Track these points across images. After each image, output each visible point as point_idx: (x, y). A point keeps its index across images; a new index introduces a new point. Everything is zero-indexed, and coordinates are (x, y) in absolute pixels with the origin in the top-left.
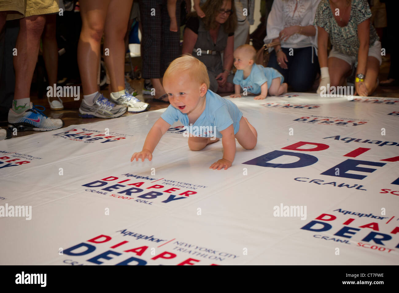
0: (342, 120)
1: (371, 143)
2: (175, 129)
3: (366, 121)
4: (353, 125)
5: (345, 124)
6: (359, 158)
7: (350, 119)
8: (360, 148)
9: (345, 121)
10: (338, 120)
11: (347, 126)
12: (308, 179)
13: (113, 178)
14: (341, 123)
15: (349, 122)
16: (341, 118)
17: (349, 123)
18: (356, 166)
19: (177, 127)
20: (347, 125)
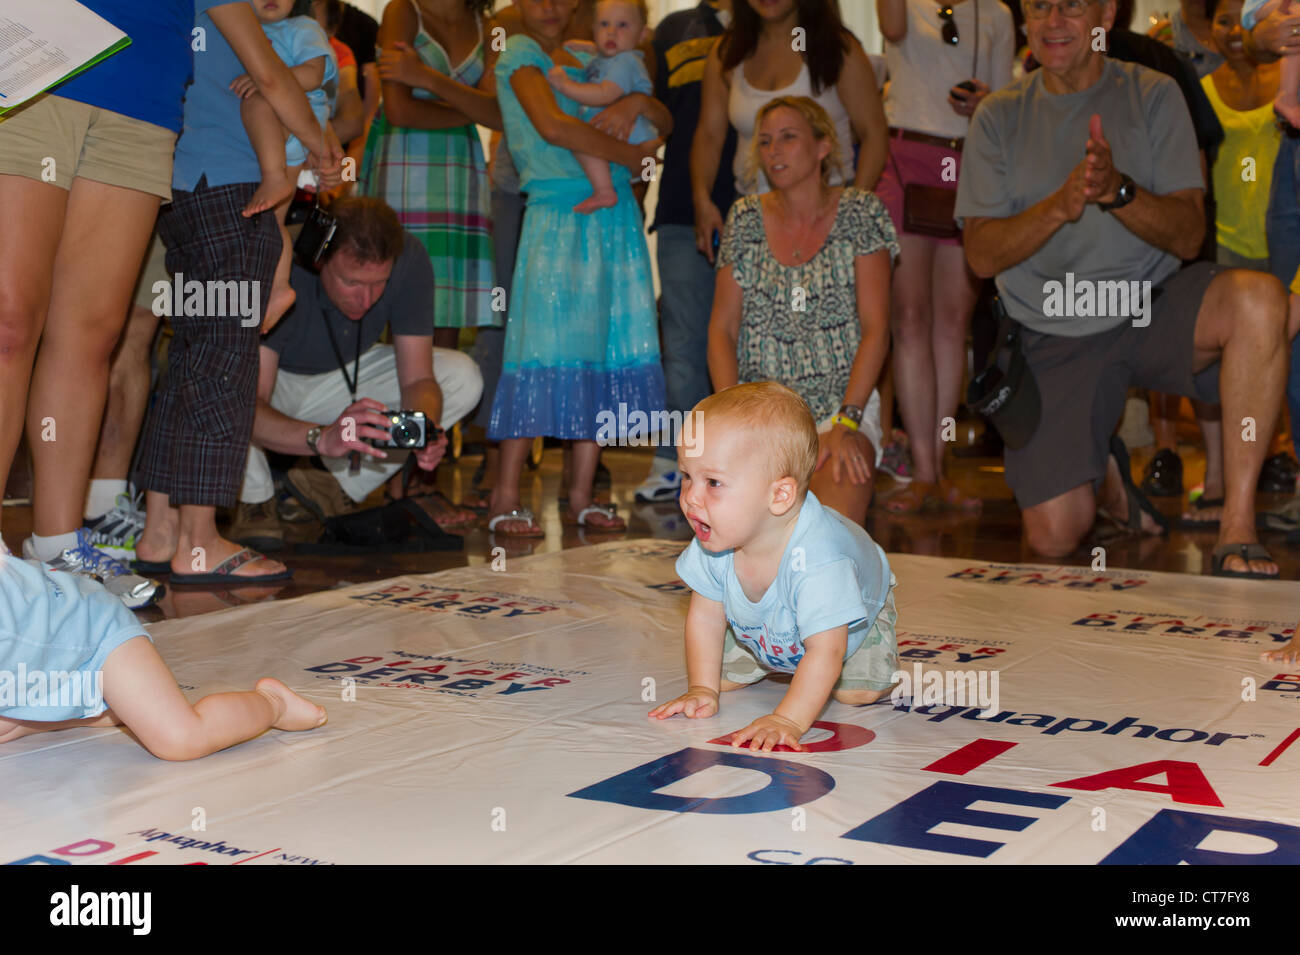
0: (919, 640)
1: (1017, 722)
2: (346, 667)
3: (999, 647)
4: (957, 657)
5: (931, 654)
6: (976, 777)
7: (947, 638)
8: (981, 742)
9: (931, 646)
10: (907, 643)
11: (935, 663)
12: (798, 854)
13: (96, 847)
14: (916, 651)
15: (944, 648)
16: (918, 636)
17: (944, 653)
18: (968, 808)
19: (352, 661)
20: (937, 658)
